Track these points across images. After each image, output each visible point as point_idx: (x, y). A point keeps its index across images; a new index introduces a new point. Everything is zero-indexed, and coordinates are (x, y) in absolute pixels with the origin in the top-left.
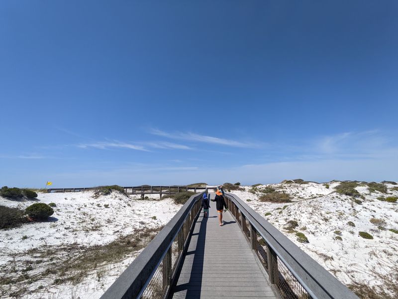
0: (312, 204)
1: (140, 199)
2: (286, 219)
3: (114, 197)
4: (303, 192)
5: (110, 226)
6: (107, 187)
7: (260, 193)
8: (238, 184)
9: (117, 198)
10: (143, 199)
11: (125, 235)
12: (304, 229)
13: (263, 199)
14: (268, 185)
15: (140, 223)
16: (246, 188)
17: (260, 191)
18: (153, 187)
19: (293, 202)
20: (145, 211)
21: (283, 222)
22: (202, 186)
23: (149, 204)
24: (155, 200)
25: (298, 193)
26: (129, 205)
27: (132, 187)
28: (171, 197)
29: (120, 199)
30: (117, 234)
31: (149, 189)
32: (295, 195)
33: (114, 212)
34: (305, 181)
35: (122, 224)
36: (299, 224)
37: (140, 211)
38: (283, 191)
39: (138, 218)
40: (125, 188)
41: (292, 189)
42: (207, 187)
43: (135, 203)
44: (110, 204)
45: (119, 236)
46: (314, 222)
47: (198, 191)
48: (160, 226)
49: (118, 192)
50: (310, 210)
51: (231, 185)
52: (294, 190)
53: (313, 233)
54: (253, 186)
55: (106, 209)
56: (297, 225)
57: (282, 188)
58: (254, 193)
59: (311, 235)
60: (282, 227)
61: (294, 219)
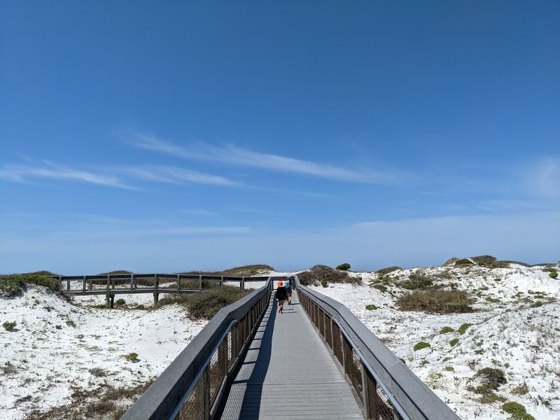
0: (535, 322)
1: (102, 307)
2: (473, 363)
3: (31, 302)
4: (499, 287)
5: (9, 383)
6: (12, 278)
7: (397, 290)
8: (346, 267)
9: (40, 306)
10: (111, 305)
11: (44, 407)
12: (523, 390)
13: (406, 304)
14: (414, 270)
15: (92, 372)
16: (364, 276)
17: (398, 285)
18: (135, 276)
19: (477, 310)
20: (111, 339)
21: (464, 372)
22: (261, 274)
23: (123, 319)
24: (141, 307)
25: (486, 289)
26: (71, 323)
27: (81, 278)
28: (179, 302)
29: (49, 309)
30: (24, 405)
31: (128, 282)
32: (479, 295)
33: (29, 342)
34: (499, 259)
35: (43, 378)
36: (507, 377)
37: (97, 337)
38: (452, 285)
39: (90, 358)
40: (64, 278)
41: (471, 280)
42: (272, 274)
43: (87, 317)
44: (19, 321)
45: (29, 411)
46: (545, 370)
47: (248, 285)
48: (146, 379)
49: (44, 290)
50: (533, 337)
51: (330, 270)
52: (477, 283)
53: (547, 404)
54: (379, 272)
55: (10, 334)
56: (502, 380)
57: (449, 278)
58: (383, 290)
59: (542, 409)
60: (463, 384)
61: (494, 362)
